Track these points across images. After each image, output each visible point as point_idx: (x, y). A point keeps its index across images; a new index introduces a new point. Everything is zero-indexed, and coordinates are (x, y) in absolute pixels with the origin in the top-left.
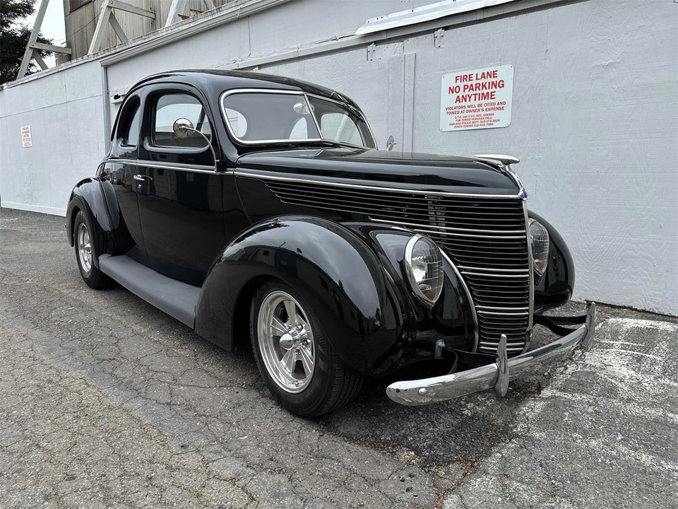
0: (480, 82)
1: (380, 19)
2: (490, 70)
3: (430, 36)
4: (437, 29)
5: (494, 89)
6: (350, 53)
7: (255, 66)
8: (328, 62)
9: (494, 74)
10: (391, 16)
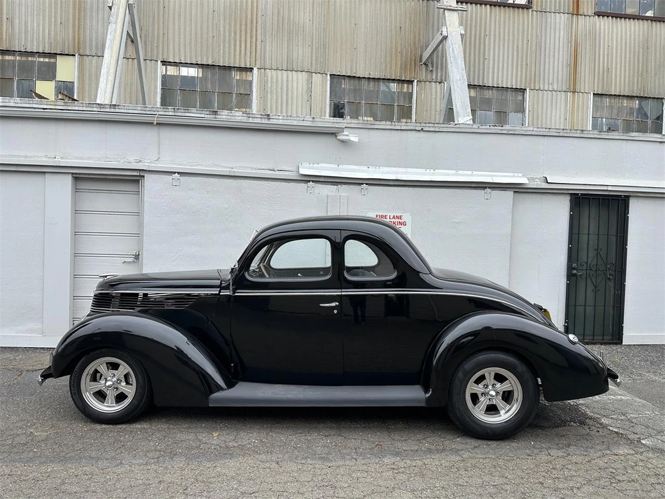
0: (392, 220)
1: (311, 165)
2: (399, 215)
3: (358, 187)
4: (363, 184)
5: (400, 226)
6: (292, 184)
7: (175, 173)
8: (269, 187)
9: (400, 217)
10: (320, 165)
